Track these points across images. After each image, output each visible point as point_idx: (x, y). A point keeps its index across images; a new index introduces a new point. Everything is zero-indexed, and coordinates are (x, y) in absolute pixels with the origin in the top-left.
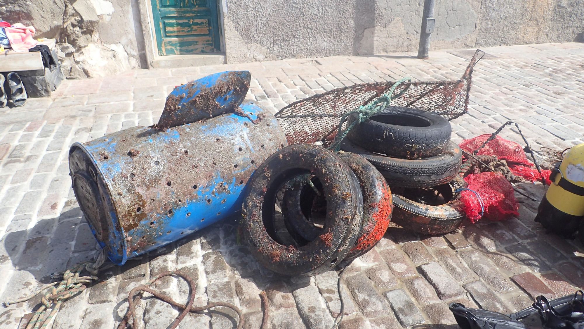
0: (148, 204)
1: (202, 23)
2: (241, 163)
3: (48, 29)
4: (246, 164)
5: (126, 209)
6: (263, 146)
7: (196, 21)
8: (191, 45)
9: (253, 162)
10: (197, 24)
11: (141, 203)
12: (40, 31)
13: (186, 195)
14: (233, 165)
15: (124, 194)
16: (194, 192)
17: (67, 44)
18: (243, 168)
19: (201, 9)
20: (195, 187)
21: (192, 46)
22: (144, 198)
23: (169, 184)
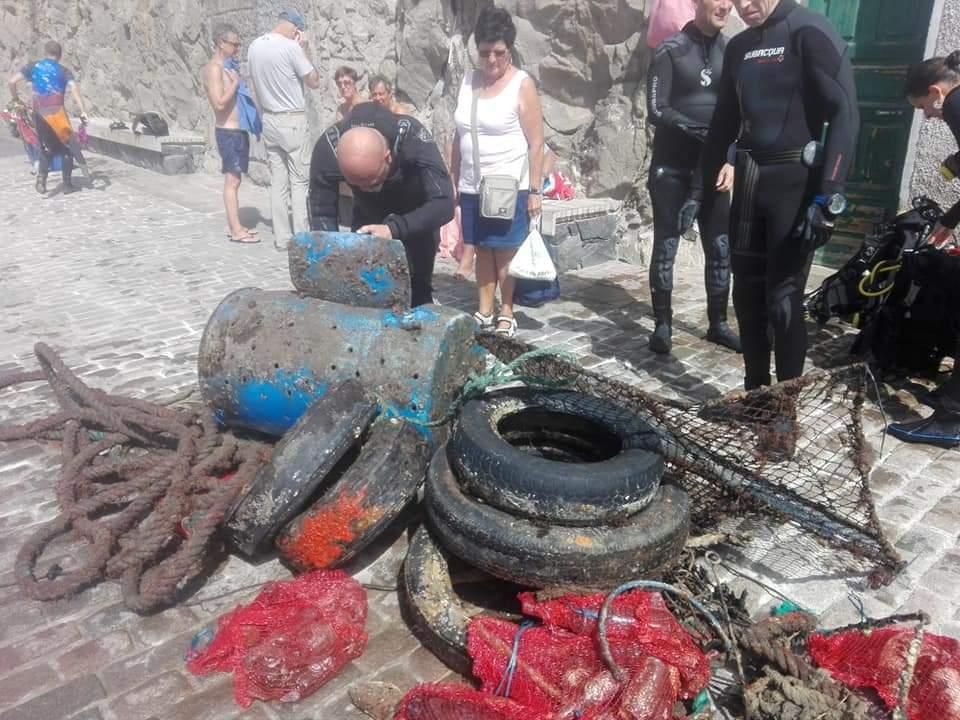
0: (226, 357)
1: (872, 215)
2: (341, 367)
3: (614, 186)
4: (347, 372)
5: (210, 352)
6: (383, 361)
7: (862, 208)
8: (838, 251)
9: (358, 374)
10: (861, 214)
11: (223, 353)
12: (604, 187)
13: (264, 370)
14: (331, 364)
15: (215, 338)
16: (274, 371)
17: (634, 212)
18: (341, 375)
19: (877, 187)
20: (277, 366)
21: (841, 253)
22: (227, 349)
23: (253, 348)
